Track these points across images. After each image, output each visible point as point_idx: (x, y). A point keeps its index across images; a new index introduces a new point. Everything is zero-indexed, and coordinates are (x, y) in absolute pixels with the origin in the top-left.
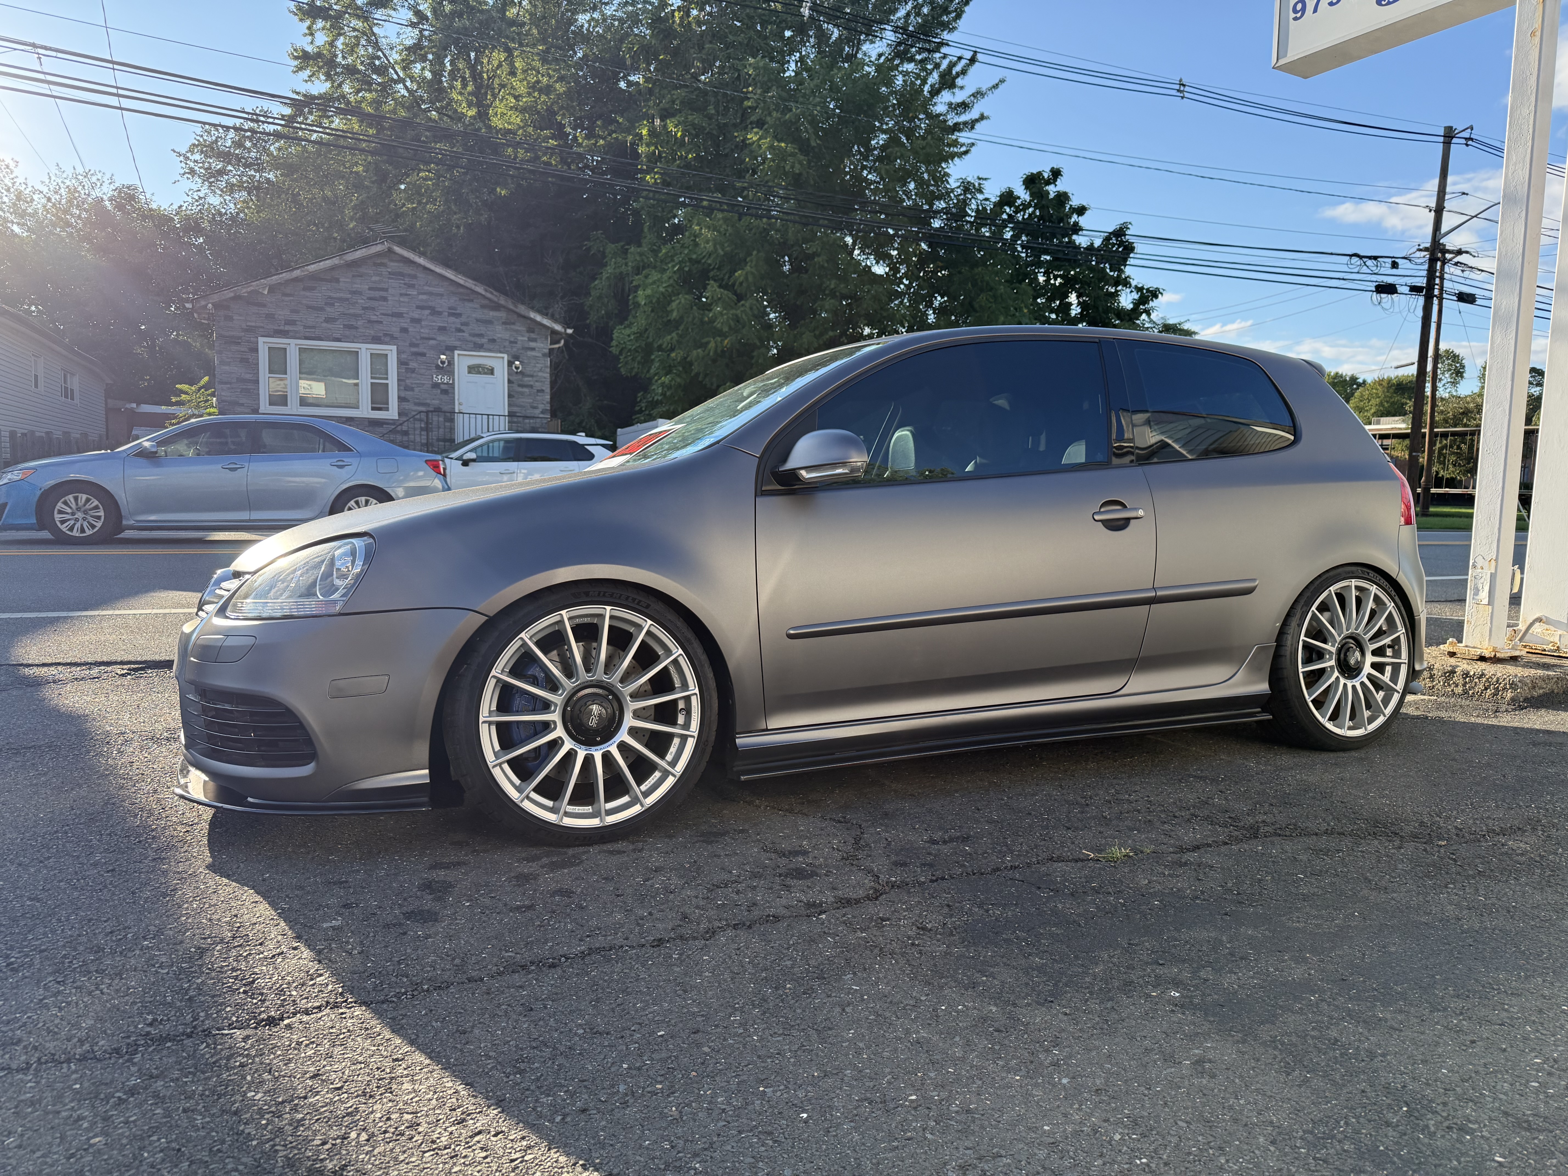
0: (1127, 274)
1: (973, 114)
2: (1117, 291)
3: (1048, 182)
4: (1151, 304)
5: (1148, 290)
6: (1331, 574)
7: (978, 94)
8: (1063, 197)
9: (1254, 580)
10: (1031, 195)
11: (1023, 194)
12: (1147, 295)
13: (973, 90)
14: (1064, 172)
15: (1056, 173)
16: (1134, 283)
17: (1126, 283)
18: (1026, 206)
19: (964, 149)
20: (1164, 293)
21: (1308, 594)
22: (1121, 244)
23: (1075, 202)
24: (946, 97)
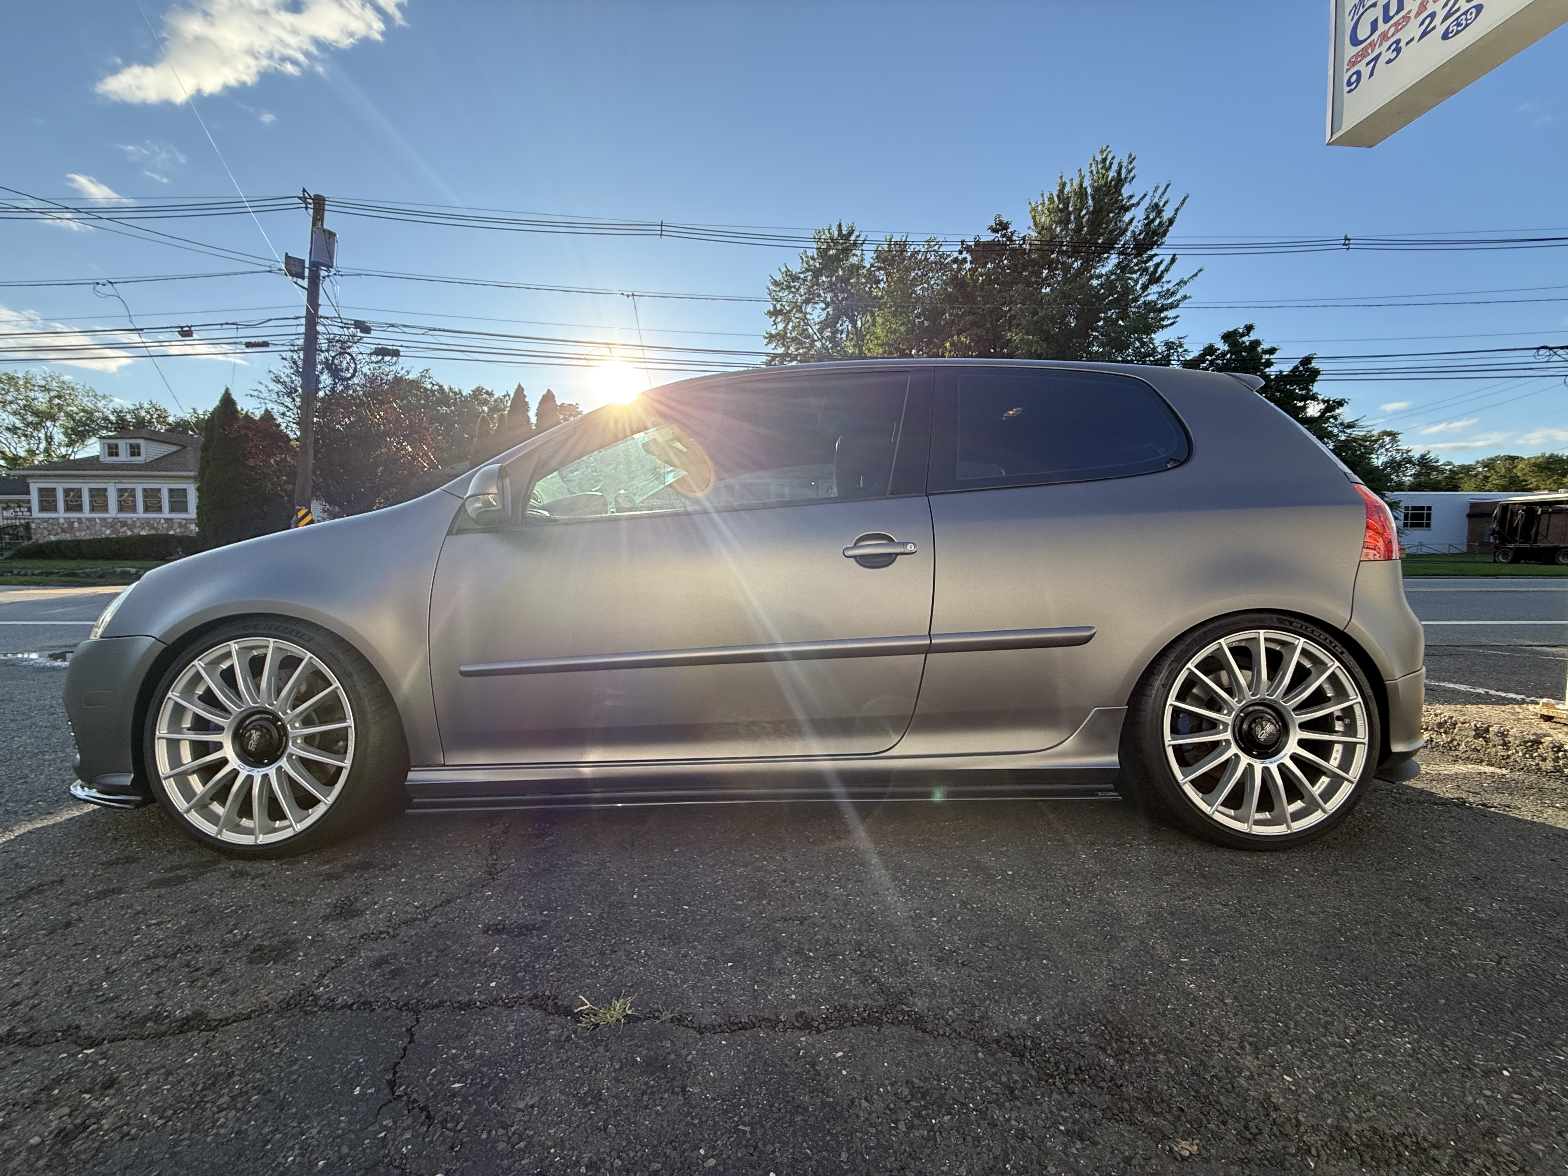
0: (1314, 391)
1: (1178, 296)
2: (1305, 405)
3: (1242, 335)
4: (1337, 411)
5: (1334, 401)
6: (1224, 622)
7: (1182, 283)
8: (1256, 343)
9: (1093, 628)
10: (1229, 346)
11: (1223, 347)
12: (1332, 406)
13: (1178, 281)
14: (1256, 326)
15: (1249, 328)
16: (1320, 398)
17: (1314, 398)
18: (1224, 354)
19: (1170, 321)
20: (1350, 402)
21: (1180, 647)
22: (1308, 370)
23: (1265, 346)
24: (1154, 289)
